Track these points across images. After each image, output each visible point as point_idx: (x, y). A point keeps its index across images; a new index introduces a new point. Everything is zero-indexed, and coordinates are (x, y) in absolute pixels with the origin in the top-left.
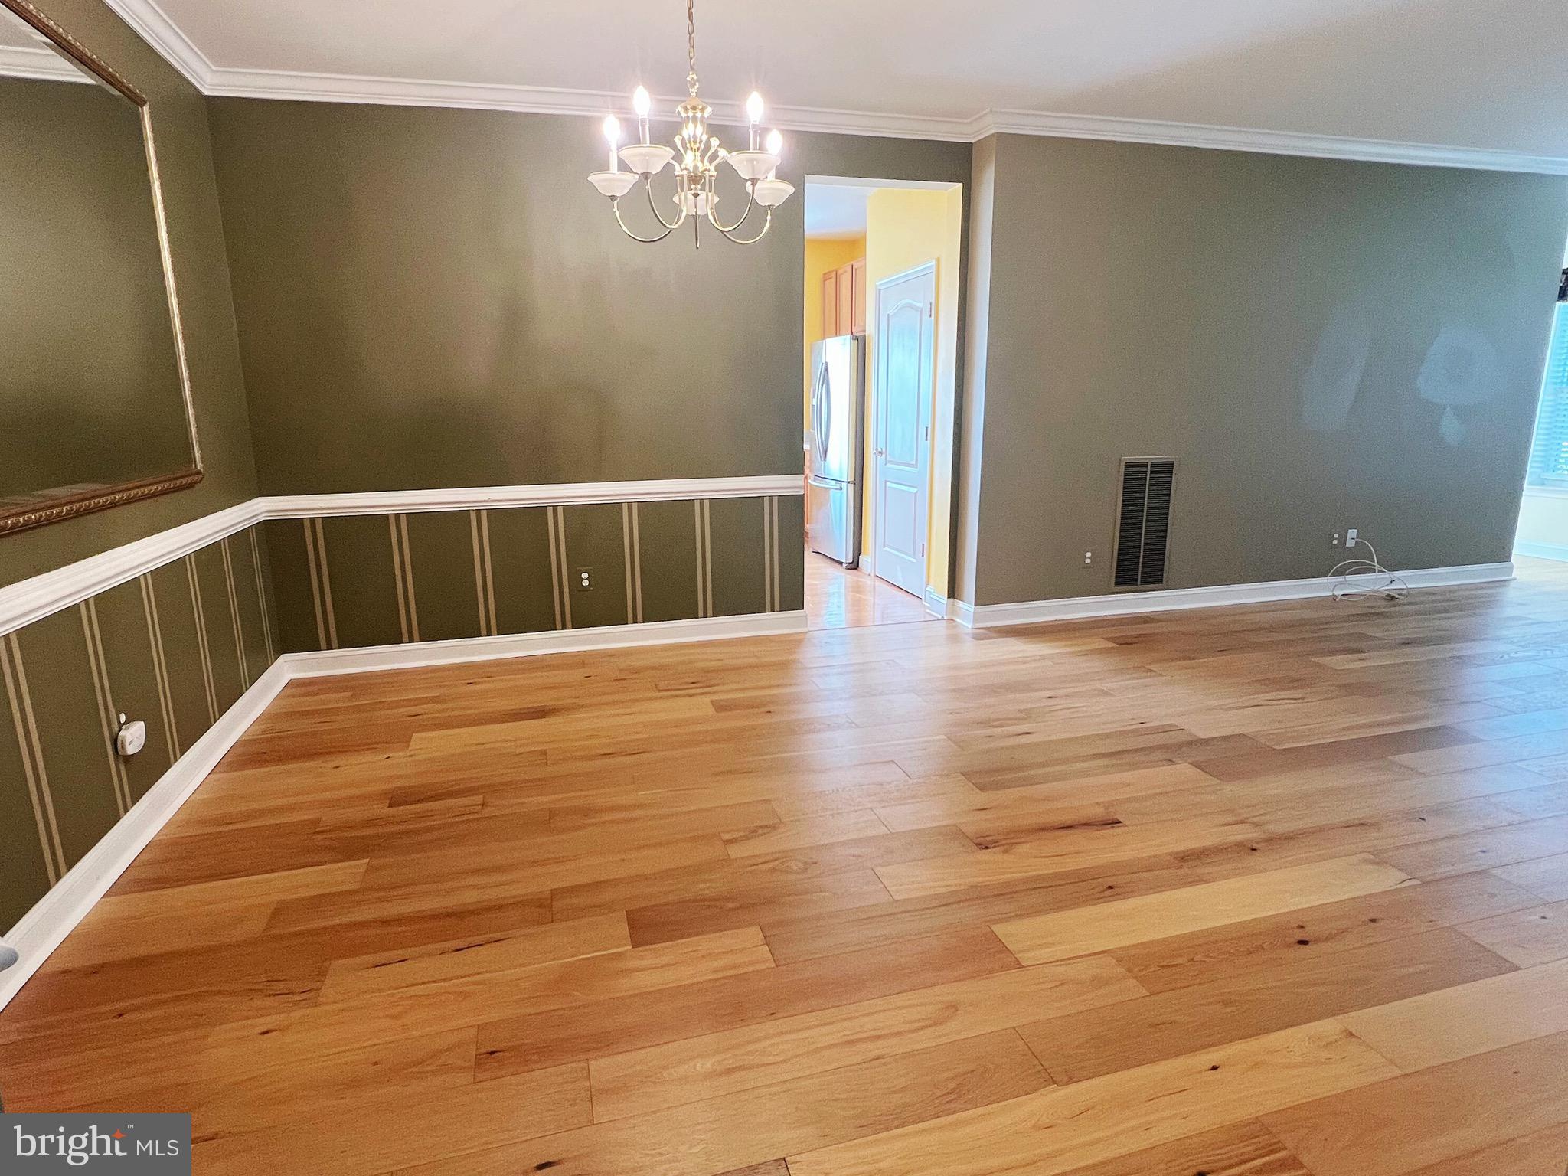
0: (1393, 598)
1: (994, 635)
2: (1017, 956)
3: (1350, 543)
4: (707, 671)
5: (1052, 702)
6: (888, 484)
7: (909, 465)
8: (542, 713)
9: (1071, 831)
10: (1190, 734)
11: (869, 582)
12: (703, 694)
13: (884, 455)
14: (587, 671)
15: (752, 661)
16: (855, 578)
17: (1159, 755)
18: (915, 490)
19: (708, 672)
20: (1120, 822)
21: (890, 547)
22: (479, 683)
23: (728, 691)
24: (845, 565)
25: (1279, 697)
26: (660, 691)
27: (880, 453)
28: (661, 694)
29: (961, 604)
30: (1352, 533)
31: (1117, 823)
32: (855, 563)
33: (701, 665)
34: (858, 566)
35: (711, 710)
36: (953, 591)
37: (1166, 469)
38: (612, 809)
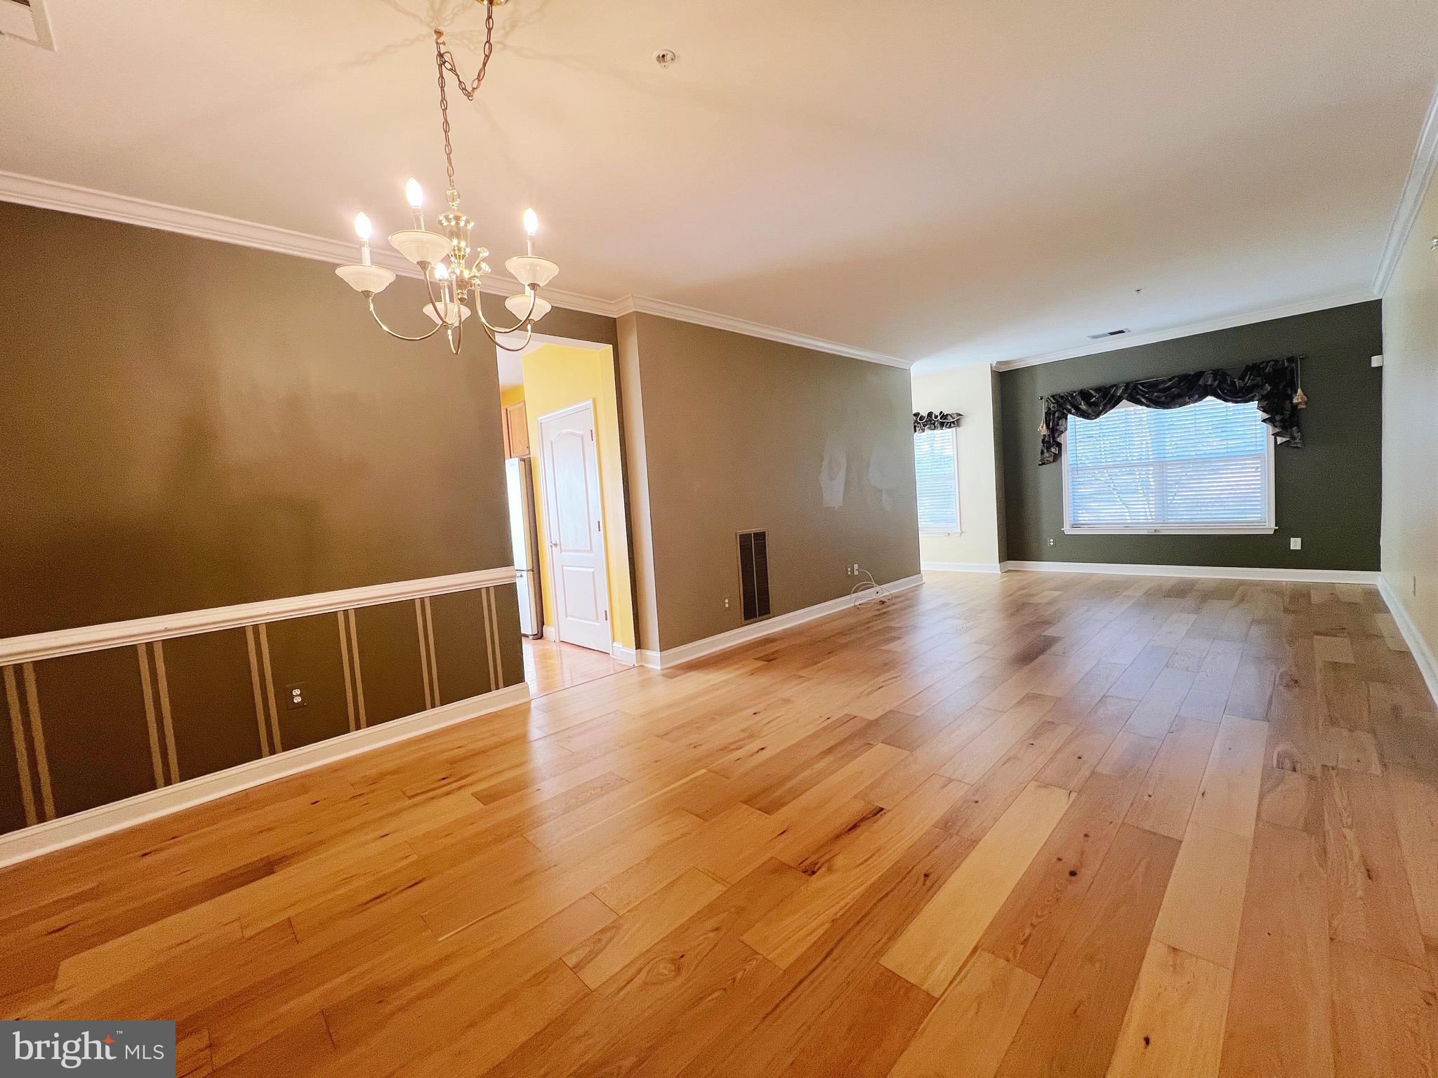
0: (883, 603)
1: (681, 672)
2: (924, 987)
3: (856, 573)
4: (453, 762)
5: (757, 718)
6: (565, 568)
7: (587, 551)
8: (268, 867)
9: (858, 831)
10: (864, 719)
11: (555, 648)
12: (460, 788)
13: (558, 547)
14: (312, 796)
15: (495, 740)
16: (541, 647)
17: (858, 743)
18: (592, 570)
19: (456, 762)
20: (882, 809)
21: (572, 616)
22: (162, 849)
23: (485, 778)
24: (531, 637)
25: (887, 678)
26: (410, 798)
27: (556, 545)
28: (414, 800)
29: (648, 653)
30: (856, 566)
31: (879, 812)
32: (540, 634)
33: (446, 756)
34: (542, 636)
35: (479, 806)
36: (639, 645)
37: (761, 537)
38: (410, 978)
